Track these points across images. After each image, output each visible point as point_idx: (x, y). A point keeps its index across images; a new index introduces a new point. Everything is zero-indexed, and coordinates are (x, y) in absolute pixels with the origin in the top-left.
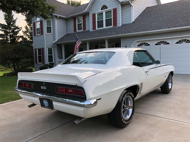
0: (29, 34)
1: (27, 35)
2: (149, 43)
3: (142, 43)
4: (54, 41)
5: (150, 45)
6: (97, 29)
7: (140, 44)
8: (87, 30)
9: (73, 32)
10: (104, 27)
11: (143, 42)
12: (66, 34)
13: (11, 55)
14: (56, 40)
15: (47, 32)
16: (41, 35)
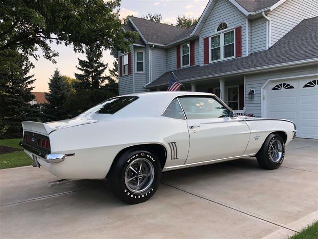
0: (118, 74)
1: (116, 75)
2: (291, 84)
3: (281, 85)
4: (146, 83)
5: (293, 88)
6: (210, 62)
7: (277, 86)
8: (196, 64)
9: (176, 69)
10: (222, 58)
11: (282, 83)
12: (165, 72)
13: (87, 105)
14: (150, 82)
15: (138, 70)
16: (129, 74)
